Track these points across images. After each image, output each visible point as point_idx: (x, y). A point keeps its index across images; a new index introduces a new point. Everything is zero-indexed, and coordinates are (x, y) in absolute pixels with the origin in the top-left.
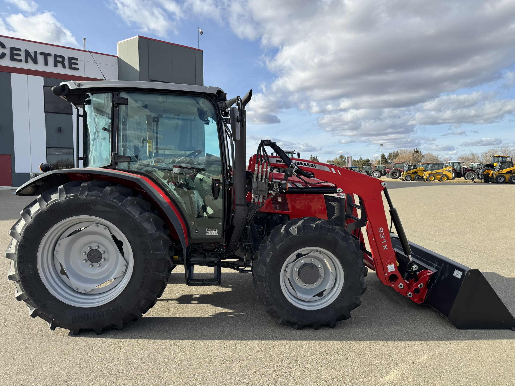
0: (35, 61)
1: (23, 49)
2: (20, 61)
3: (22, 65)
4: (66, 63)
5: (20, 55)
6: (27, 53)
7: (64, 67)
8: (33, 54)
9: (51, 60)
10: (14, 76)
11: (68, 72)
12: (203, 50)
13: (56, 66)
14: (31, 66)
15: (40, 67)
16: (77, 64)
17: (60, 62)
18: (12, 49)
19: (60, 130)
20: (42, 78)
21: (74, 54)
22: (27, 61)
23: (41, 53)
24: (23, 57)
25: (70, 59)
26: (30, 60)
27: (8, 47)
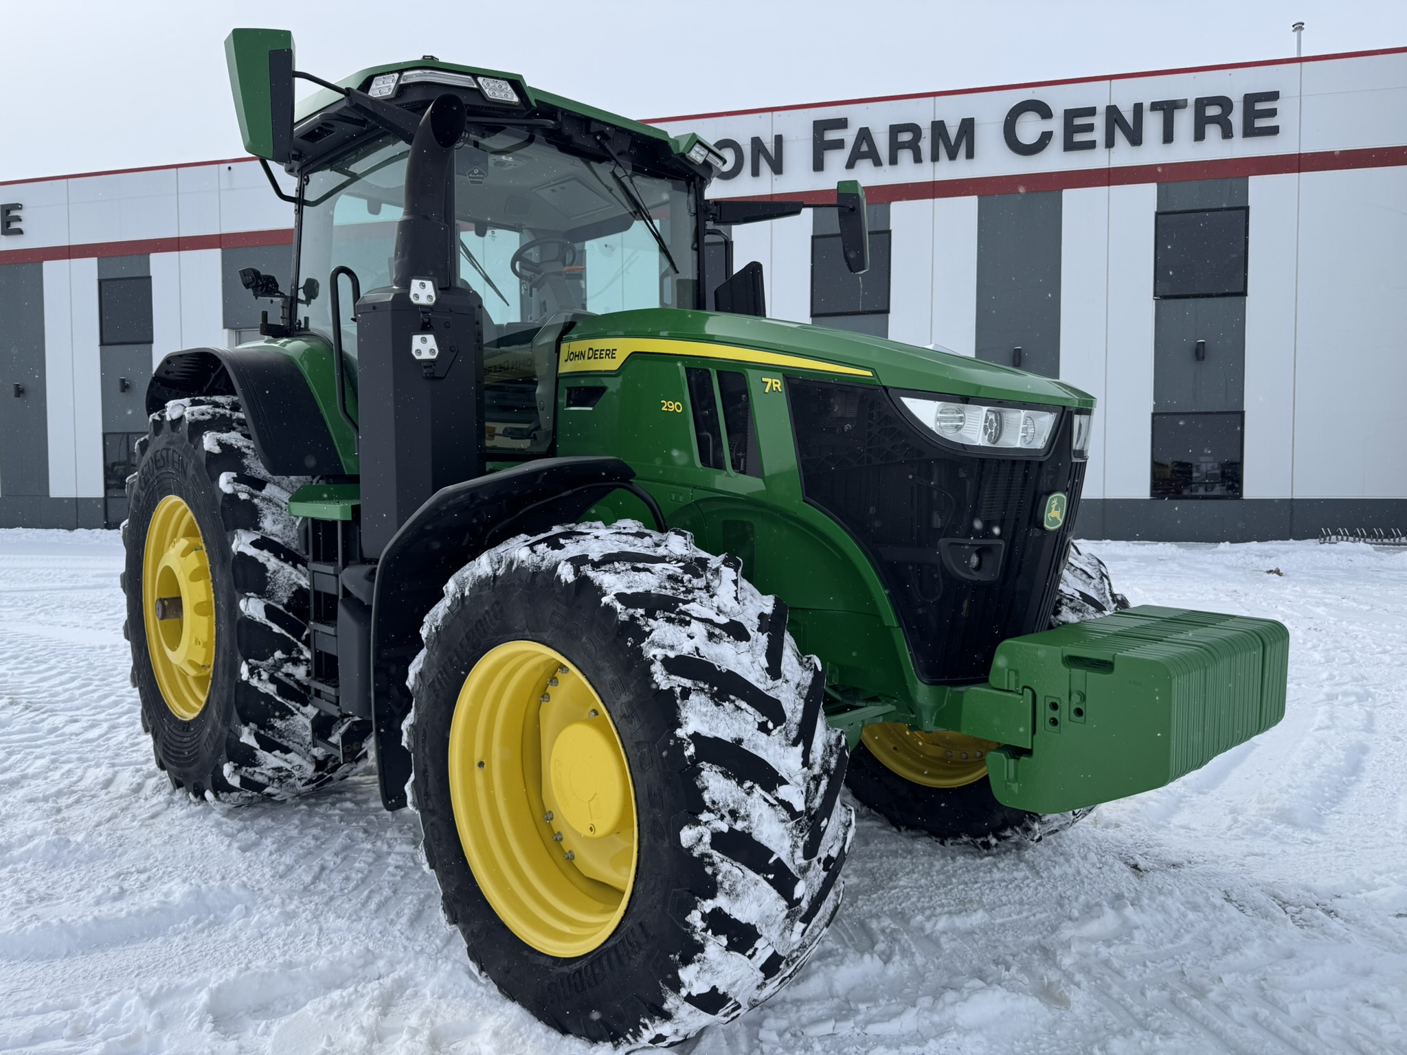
0: (1135, 139)
1: (1101, 110)
2: (1091, 145)
3: (1096, 160)
4: (1236, 118)
5: (1090, 128)
6: (1113, 114)
7: (1227, 133)
8: (1129, 116)
9: (1184, 121)
10: (1070, 196)
13: (1199, 135)
14: (1124, 155)
15: (1152, 152)
16: (1272, 113)
17: (1213, 120)
18: (1070, 115)
19: (1199, 353)
20: (1152, 187)
21: (1262, 82)
22: (1110, 143)
23: (1155, 106)
24: (1099, 135)
25: (1250, 100)
26: (1119, 136)
27: (1058, 111)
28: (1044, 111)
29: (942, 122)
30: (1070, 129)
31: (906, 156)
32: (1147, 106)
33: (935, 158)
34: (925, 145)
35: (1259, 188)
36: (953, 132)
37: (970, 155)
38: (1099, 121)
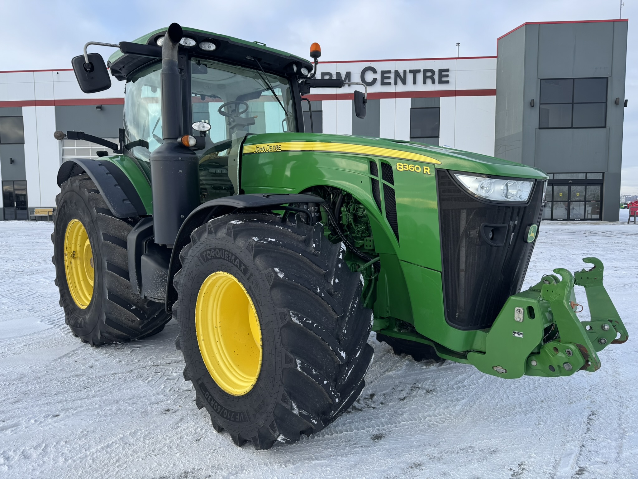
0: (404, 82)
1: (393, 71)
2: (389, 84)
3: (391, 89)
4: (436, 77)
5: (389, 78)
6: (397, 73)
7: (433, 82)
8: (402, 74)
9: (420, 77)
10: (383, 102)
11: (438, 87)
12: (628, 19)
13: (425, 82)
14: (400, 88)
15: (410, 87)
16: (447, 76)
17: (429, 77)
18: (383, 73)
21: (444, 65)
22: (396, 83)
23: (411, 71)
24: (392, 81)
25: (441, 71)
26: (399, 81)
27: (379, 71)
28: (374, 71)
29: (340, 72)
30: (383, 78)
32: (408, 71)
35: (444, 101)
36: (343, 76)
37: (349, 84)
38: (392, 76)
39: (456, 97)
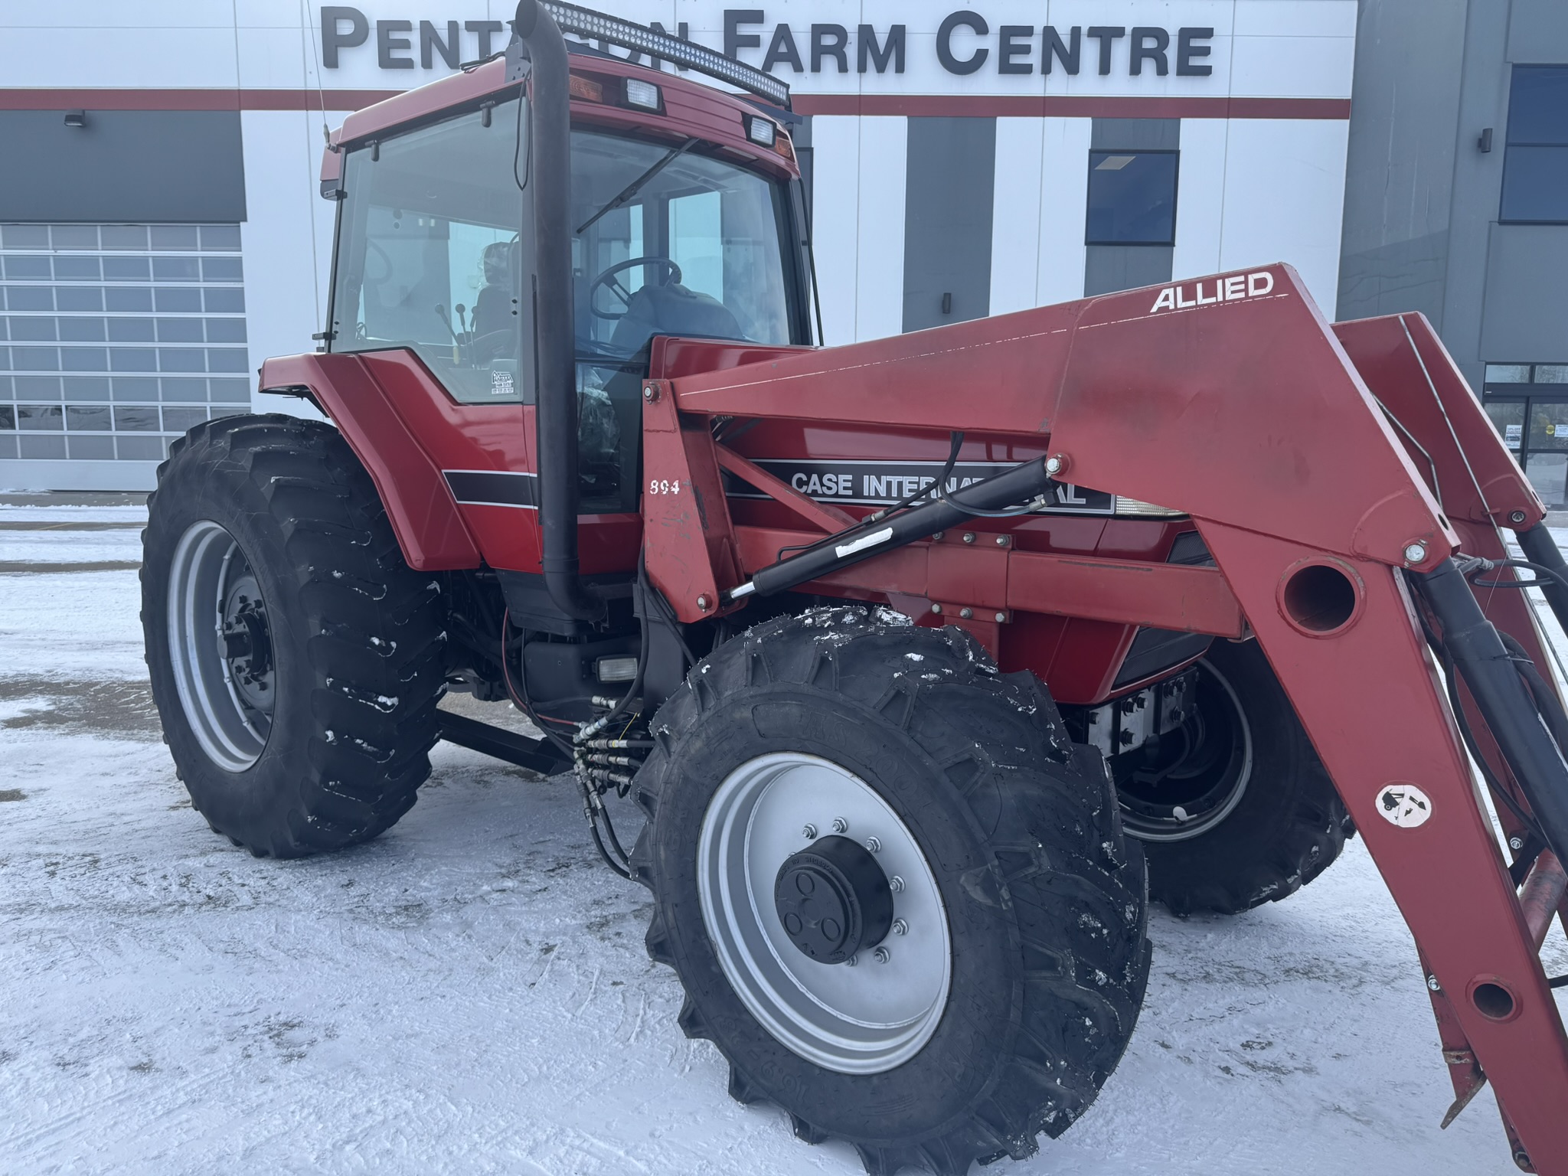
0: (1073, 65)
1: (1038, 29)
2: (1027, 69)
3: (1032, 86)
4: (1172, 53)
5: (1026, 50)
6: (1051, 36)
7: (1162, 70)
8: (1066, 40)
9: (1121, 51)
10: (1006, 127)
11: (1175, 87)
13: (1135, 70)
14: (1059, 84)
15: (1088, 84)
16: (1206, 51)
17: (1149, 53)
18: (1007, 32)
20: (1087, 122)
21: (1198, 16)
23: (1094, 32)
24: (1035, 59)
25: (1186, 34)
26: (1056, 64)
27: (994, 27)
28: (979, 25)
29: (870, 27)
30: (1006, 49)
31: (829, 63)
32: (1084, 30)
33: (862, 68)
34: (851, 51)
35: (1193, 133)
36: (882, 40)
37: (900, 68)
38: (1036, 42)
39: (1230, 119)
